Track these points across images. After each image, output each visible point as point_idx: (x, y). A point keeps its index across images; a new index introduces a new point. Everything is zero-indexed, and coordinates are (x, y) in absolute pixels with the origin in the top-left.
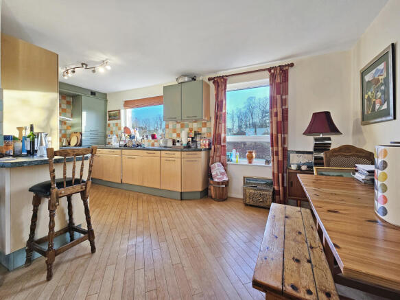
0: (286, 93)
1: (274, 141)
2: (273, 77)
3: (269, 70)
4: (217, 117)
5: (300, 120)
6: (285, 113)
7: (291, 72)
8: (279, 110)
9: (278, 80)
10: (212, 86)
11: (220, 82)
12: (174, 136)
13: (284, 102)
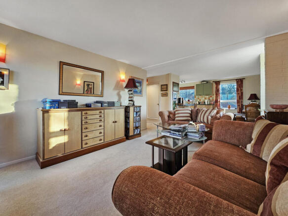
0: (242, 87)
1: (238, 102)
2: (237, 82)
3: (236, 80)
4: (216, 94)
5: (246, 96)
6: (242, 93)
7: (244, 80)
8: (240, 92)
9: (239, 83)
10: (214, 84)
11: (218, 83)
12: (198, 100)
13: (241, 90)
